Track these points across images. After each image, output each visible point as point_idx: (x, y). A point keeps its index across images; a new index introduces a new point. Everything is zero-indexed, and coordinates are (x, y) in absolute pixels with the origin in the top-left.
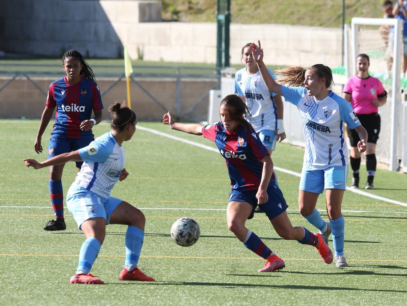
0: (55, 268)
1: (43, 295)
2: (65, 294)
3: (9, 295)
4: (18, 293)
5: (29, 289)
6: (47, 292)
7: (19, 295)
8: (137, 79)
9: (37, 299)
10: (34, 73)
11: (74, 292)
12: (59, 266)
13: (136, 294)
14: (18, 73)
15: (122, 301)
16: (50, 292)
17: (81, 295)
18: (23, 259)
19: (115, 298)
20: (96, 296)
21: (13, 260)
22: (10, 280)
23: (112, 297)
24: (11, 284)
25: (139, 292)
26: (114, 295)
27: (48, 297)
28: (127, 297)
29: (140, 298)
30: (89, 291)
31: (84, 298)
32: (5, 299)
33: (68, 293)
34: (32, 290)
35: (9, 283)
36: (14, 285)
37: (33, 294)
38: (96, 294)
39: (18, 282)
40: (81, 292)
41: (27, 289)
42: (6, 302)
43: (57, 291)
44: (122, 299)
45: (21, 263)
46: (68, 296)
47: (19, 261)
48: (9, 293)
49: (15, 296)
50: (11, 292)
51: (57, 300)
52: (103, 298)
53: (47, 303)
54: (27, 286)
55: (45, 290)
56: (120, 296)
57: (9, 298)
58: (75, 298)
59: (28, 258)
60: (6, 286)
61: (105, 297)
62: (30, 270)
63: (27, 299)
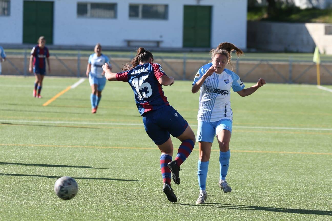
0: (280, 159)
1: (274, 173)
2: (285, 172)
3: (257, 172)
4: (261, 171)
5: (267, 169)
6: (276, 171)
7: (262, 172)
8: (323, 64)
9: (271, 174)
10: (271, 60)
11: (290, 171)
12: (282, 158)
13: (321, 173)
14: (262, 60)
15: (313, 176)
16: (277, 171)
17: (293, 173)
18: (264, 154)
19: (310, 175)
20: (300, 174)
21: (259, 154)
22: (257, 165)
23: (309, 174)
24: (258, 166)
25: (322, 172)
26: (309, 173)
27: (276, 174)
28: (316, 174)
29: (323, 175)
30: (297, 171)
31: (294, 175)
32: (255, 174)
33: (286, 172)
34: (268, 170)
35: (257, 166)
36: (259, 167)
37: (269, 172)
38: (300, 173)
39: (261, 165)
40: (293, 171)
41: (266, 169)
42: (255, 176)
43: (281, 171)
44: (314, 175)
45: (263, 156)
46: (286, 173)
47: (262, 155)
48: (257, 171)
49: (260, 172)
50: (257, 170)
51: (281, 175)
52: (304, 175)
53: (276, 176)
54: (266, 168)
55: (275, 170)
56: (313, 174)
57: (257, 174)
58: (290, 174)
59: (267, 153)
60: (255, 167)
61: (305, 174)
62: (268, 160)
63: (266, 174)
